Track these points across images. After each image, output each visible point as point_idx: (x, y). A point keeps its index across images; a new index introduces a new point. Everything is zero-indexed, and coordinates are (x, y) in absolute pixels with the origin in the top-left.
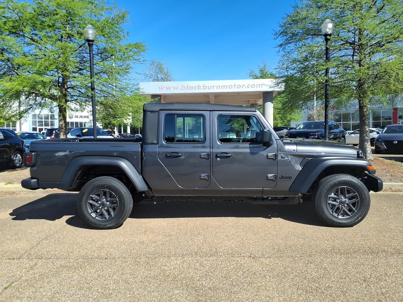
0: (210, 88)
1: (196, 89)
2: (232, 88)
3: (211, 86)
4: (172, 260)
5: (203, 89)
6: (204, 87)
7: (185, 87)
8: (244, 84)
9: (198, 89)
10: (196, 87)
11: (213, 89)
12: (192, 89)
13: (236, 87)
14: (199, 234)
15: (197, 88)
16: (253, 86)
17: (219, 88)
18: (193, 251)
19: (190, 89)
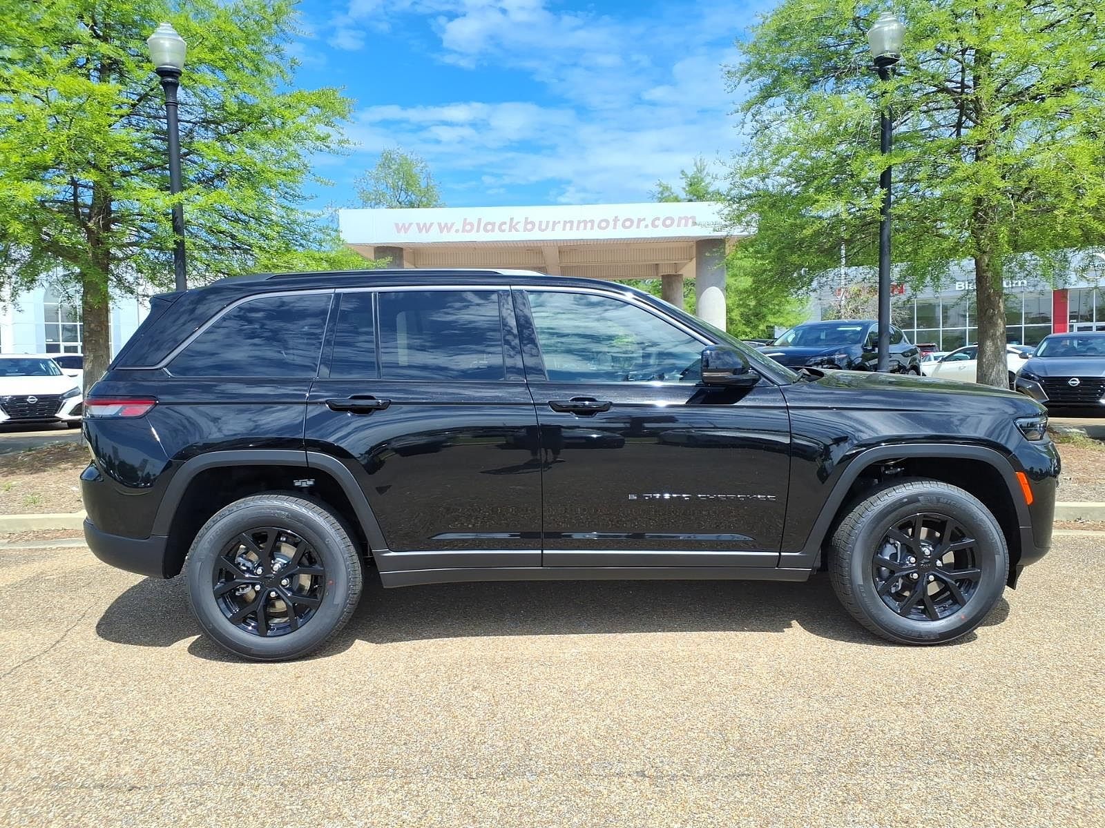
0: (543, 227)
1: (504, 231)
2: (607, 227)
3: (548, 222)
4: (365, 790)
5: (525, 229)
6: (527, 223)
7: (471, 224)
8: (642, 218)
9: (510, 230)
10: (505, 223)
11: (553, 230)
12: (493, 230)
13: (619, 224)
14: (474, 688)
15: (506, 227)
16: (668, 222)
17: (571, 229)
18: (447, 757)
19: (486, 230)
